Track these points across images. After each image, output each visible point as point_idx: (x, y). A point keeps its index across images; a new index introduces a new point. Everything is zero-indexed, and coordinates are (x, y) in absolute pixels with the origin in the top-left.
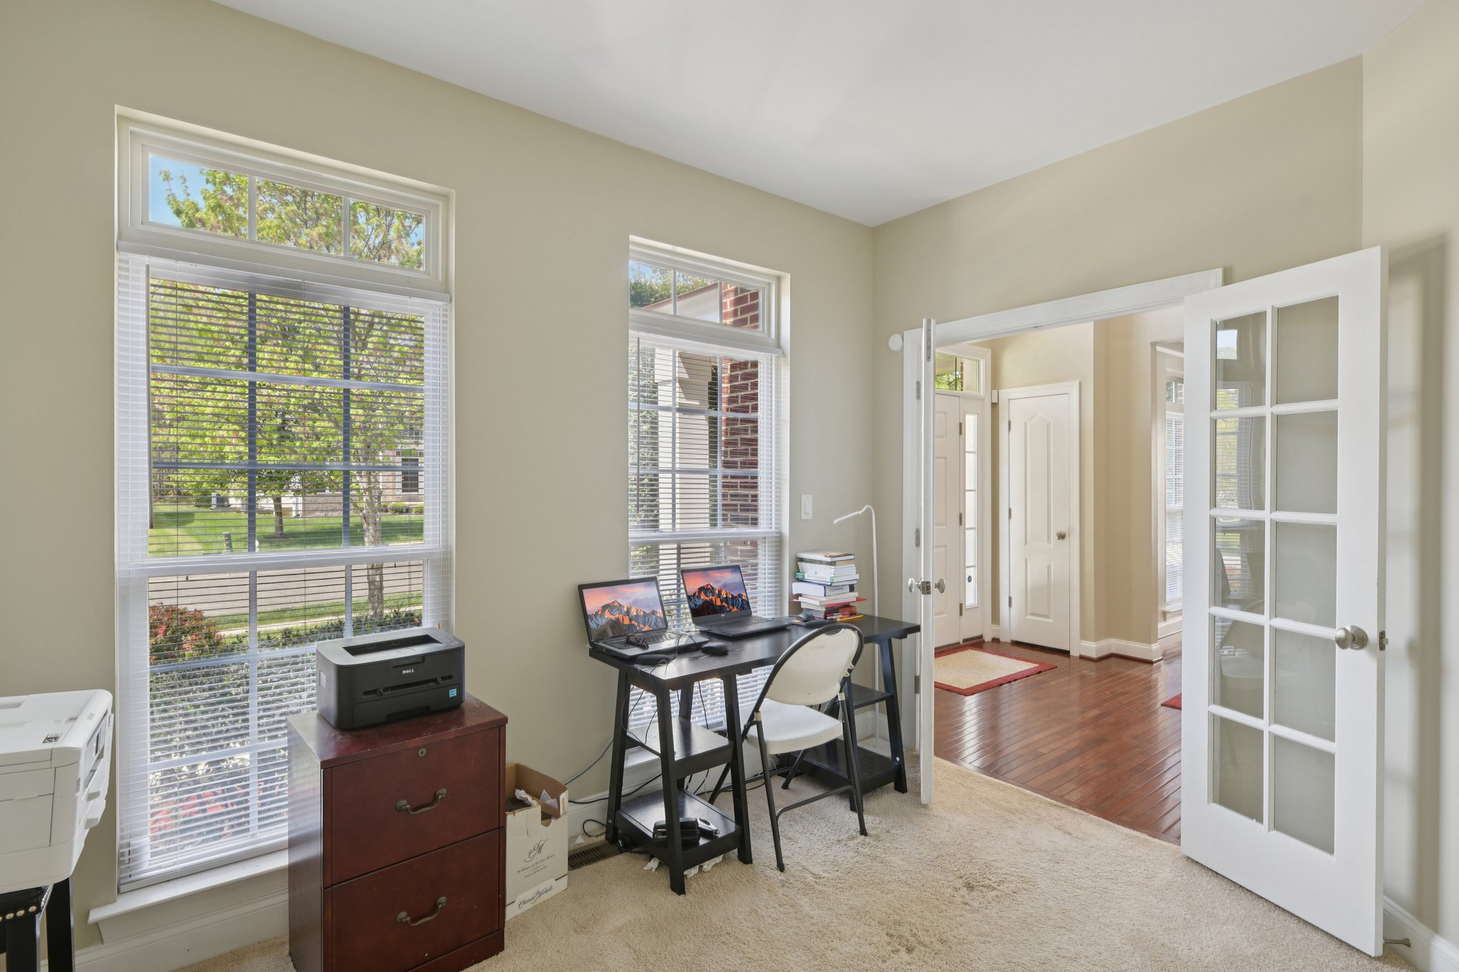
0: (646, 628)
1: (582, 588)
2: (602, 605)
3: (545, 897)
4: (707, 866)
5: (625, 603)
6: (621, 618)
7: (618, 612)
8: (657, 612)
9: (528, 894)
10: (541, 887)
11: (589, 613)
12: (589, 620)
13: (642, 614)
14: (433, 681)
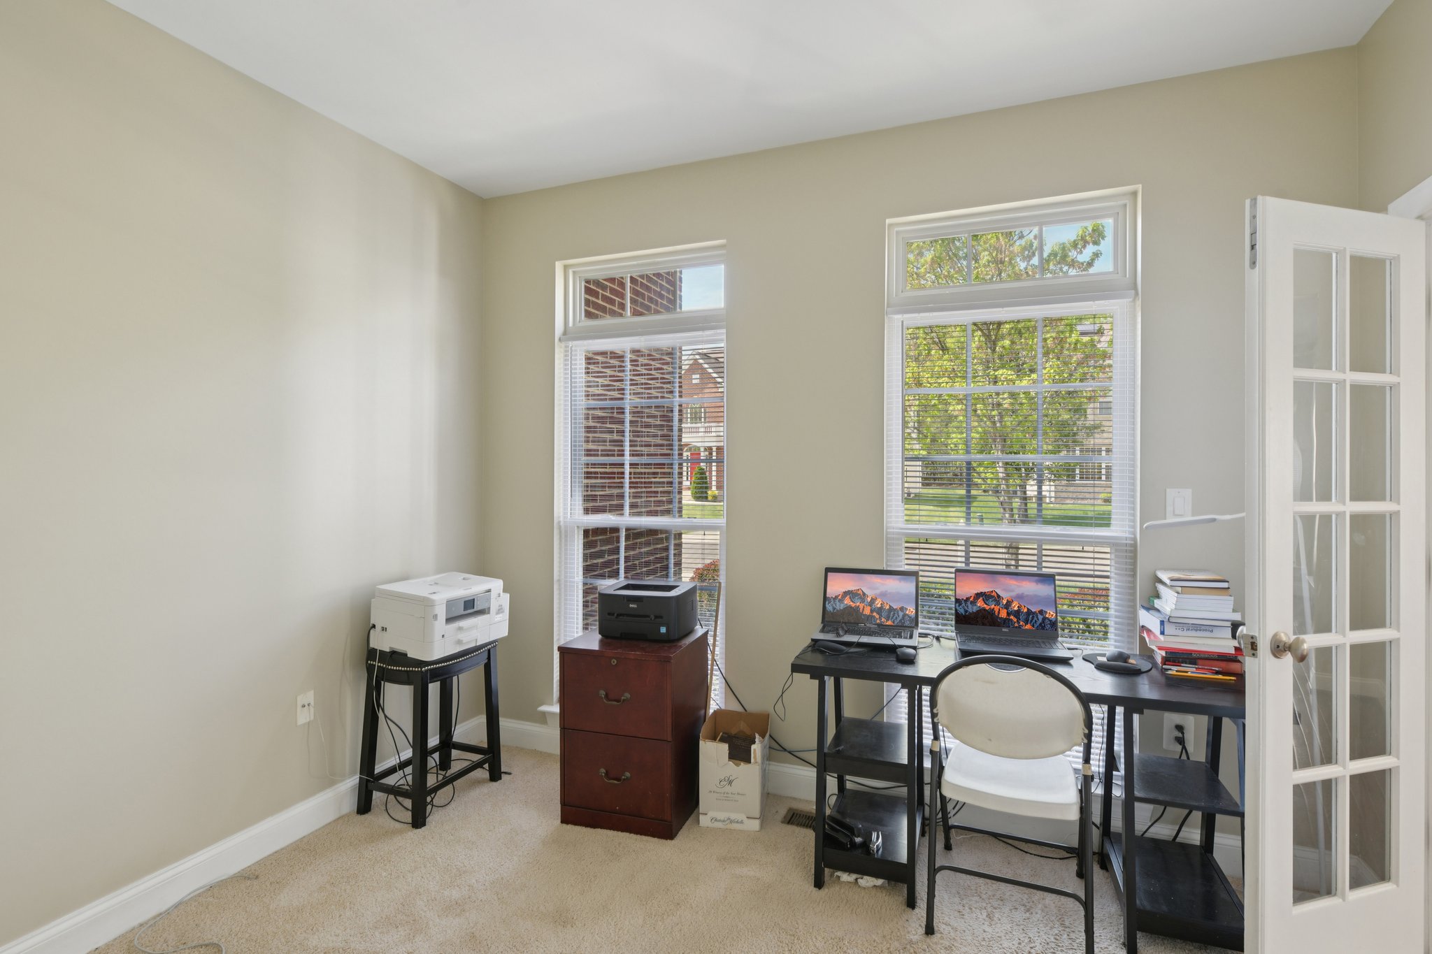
0: (889, 623)
1: (828, 570)
2: (844, 591)
3: (735, 826)
4: (867, 881)
5: (870, 593)
6: (861, 607)
7: (860, 600)
8: (906, 609)
9: (722, 815)
10: (733, 816)
11: (828, 595)
12: (827, 602)
13: (888, 607)
14: (648, 616)
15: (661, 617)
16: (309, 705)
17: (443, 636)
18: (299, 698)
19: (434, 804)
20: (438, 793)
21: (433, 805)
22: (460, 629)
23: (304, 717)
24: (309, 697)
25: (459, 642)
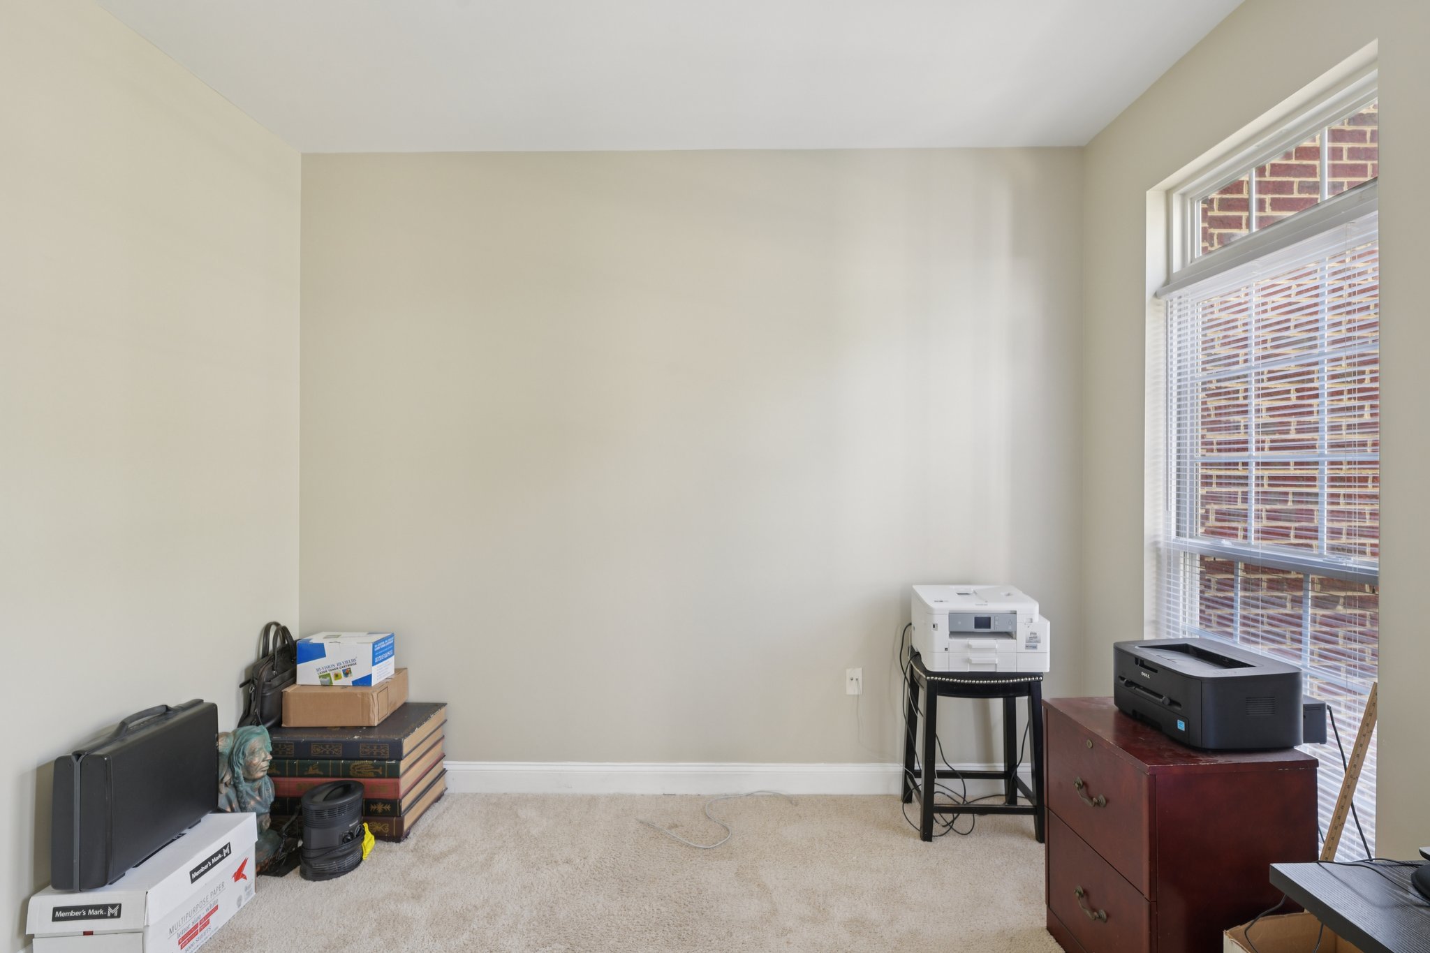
14: (1161, 696)
15: (1179, 705)
16: (857, 679)
17: (946, 649)
18: (848, 671)
19: (954, 827)
20: (961, 815)
21: (951, 827)
22: (969, 646)
23: (852, 689)
24: (858, 673)
25: (968, 661)
